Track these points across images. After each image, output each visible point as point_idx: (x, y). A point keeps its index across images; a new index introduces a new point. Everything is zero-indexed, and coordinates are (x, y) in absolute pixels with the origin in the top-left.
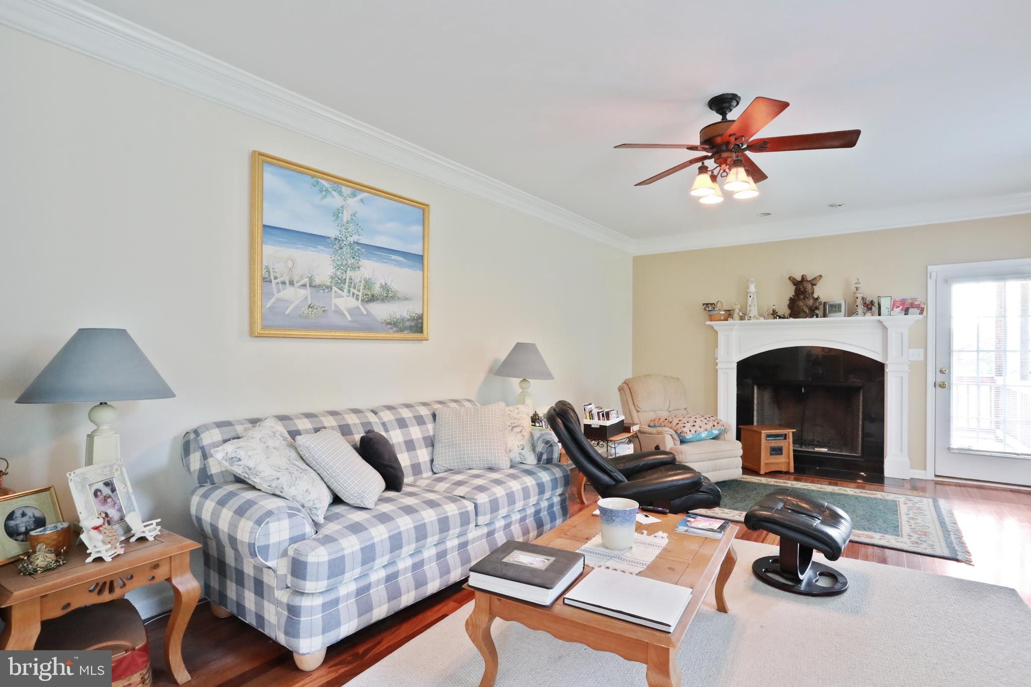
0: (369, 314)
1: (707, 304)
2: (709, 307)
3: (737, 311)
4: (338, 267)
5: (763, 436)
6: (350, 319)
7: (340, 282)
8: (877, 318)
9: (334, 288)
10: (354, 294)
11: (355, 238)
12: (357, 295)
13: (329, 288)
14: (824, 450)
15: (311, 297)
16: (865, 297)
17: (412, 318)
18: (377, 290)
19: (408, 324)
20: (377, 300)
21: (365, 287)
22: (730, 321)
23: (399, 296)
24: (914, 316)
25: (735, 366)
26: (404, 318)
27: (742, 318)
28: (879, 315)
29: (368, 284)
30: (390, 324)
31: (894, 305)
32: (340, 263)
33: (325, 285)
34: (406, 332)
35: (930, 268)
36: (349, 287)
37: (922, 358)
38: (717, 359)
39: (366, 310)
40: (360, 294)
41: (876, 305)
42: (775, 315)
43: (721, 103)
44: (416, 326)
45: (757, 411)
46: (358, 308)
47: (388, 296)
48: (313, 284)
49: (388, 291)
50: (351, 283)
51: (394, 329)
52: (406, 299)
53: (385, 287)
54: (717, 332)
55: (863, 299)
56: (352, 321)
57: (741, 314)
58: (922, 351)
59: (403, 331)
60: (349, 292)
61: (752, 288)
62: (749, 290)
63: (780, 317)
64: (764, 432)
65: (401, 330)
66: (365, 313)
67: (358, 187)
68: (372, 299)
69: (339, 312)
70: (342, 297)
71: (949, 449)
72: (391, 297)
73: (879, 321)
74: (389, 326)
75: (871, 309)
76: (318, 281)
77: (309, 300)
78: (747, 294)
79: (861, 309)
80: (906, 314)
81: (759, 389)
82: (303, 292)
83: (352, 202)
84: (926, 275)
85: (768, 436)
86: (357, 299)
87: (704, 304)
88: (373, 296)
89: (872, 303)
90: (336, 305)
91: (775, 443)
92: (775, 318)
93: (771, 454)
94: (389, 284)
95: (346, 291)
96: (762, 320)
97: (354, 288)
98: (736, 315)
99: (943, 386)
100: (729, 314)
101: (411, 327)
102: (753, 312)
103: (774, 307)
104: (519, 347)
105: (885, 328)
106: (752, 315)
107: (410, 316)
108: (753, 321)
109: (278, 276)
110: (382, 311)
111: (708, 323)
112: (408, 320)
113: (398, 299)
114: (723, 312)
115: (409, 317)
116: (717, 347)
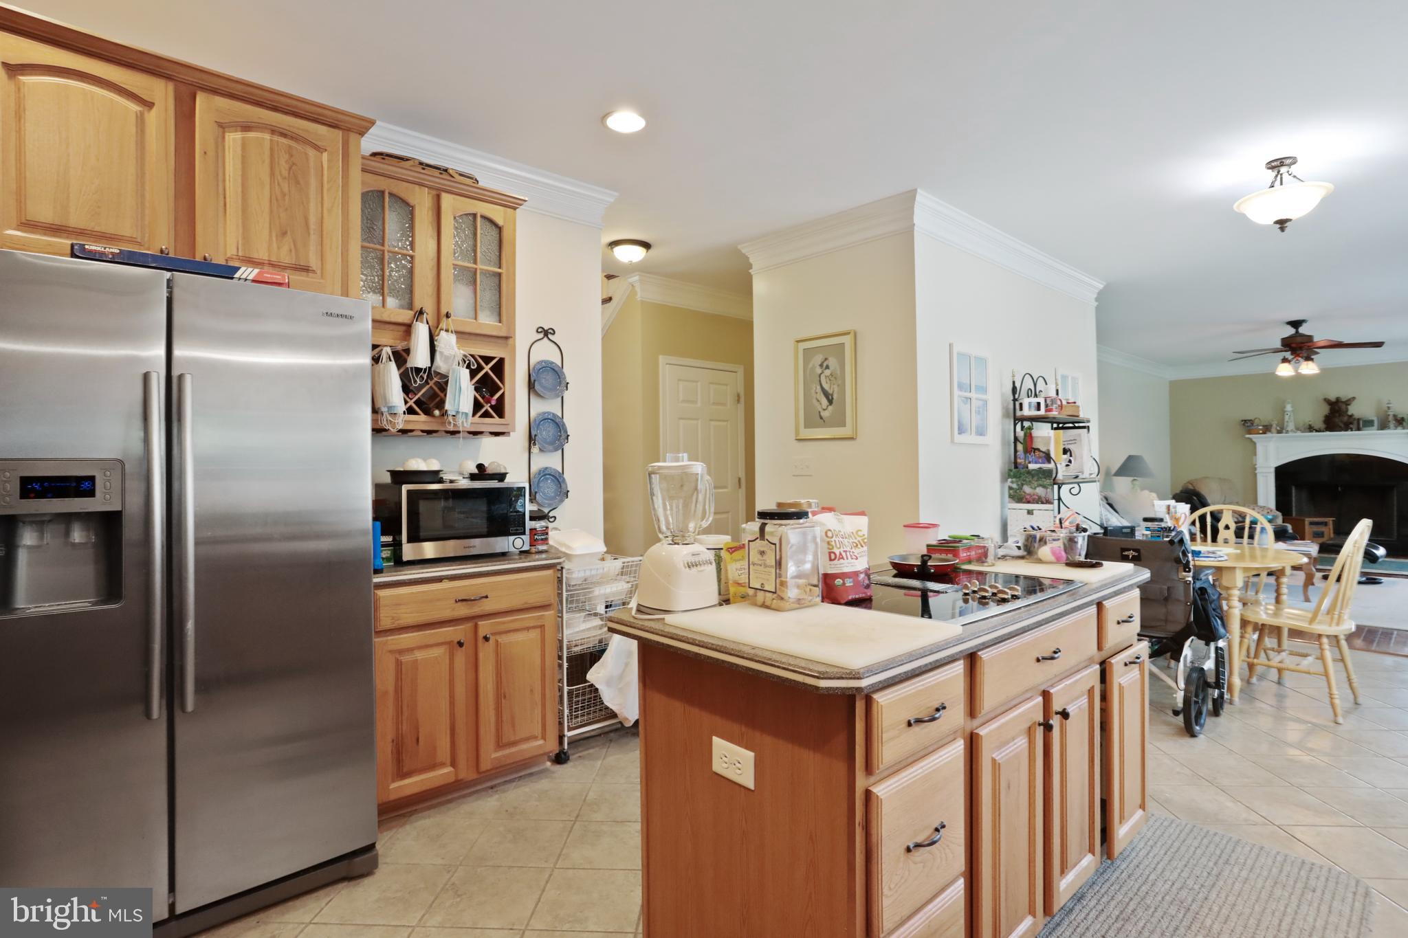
1: (1245, 421)
2: (1248, 425)
3: (1274, 426)
5: (1307, 523)
16: (1396, 414)
22: (1269, 435)
25: (1273, 470)
27: (1279, 432)
38: (1256, 465)
42: (1311, 429)
43: (1296, 324)
45: (1296, 506)
54: (1255, 444)
55: (1394, 415)
57: (1278, 428)
61: (1289, 408)
62: (1286, 409)
63: (1317, 431)
64: (1307, 520)
75: (1401, 424)
78: (1283, 412)
79: (1392, 424)
81: (1296, 489)
85: (1311, 523)
87: (1242, 421)
89: (1403, 419)
91: (1316, 529)
92: (1311, 431)
93: (1314, 537)
96: (1299, 433)
98: (1273, 430)
100: (1267, 429)
102: (1291, 426)
103: (1310, 423)
104: (1130, 458)
106: (1289, 429)
108: (1290, 434)
111: (1247, 436)
114: (1261, 427)
116: (1255, 454)
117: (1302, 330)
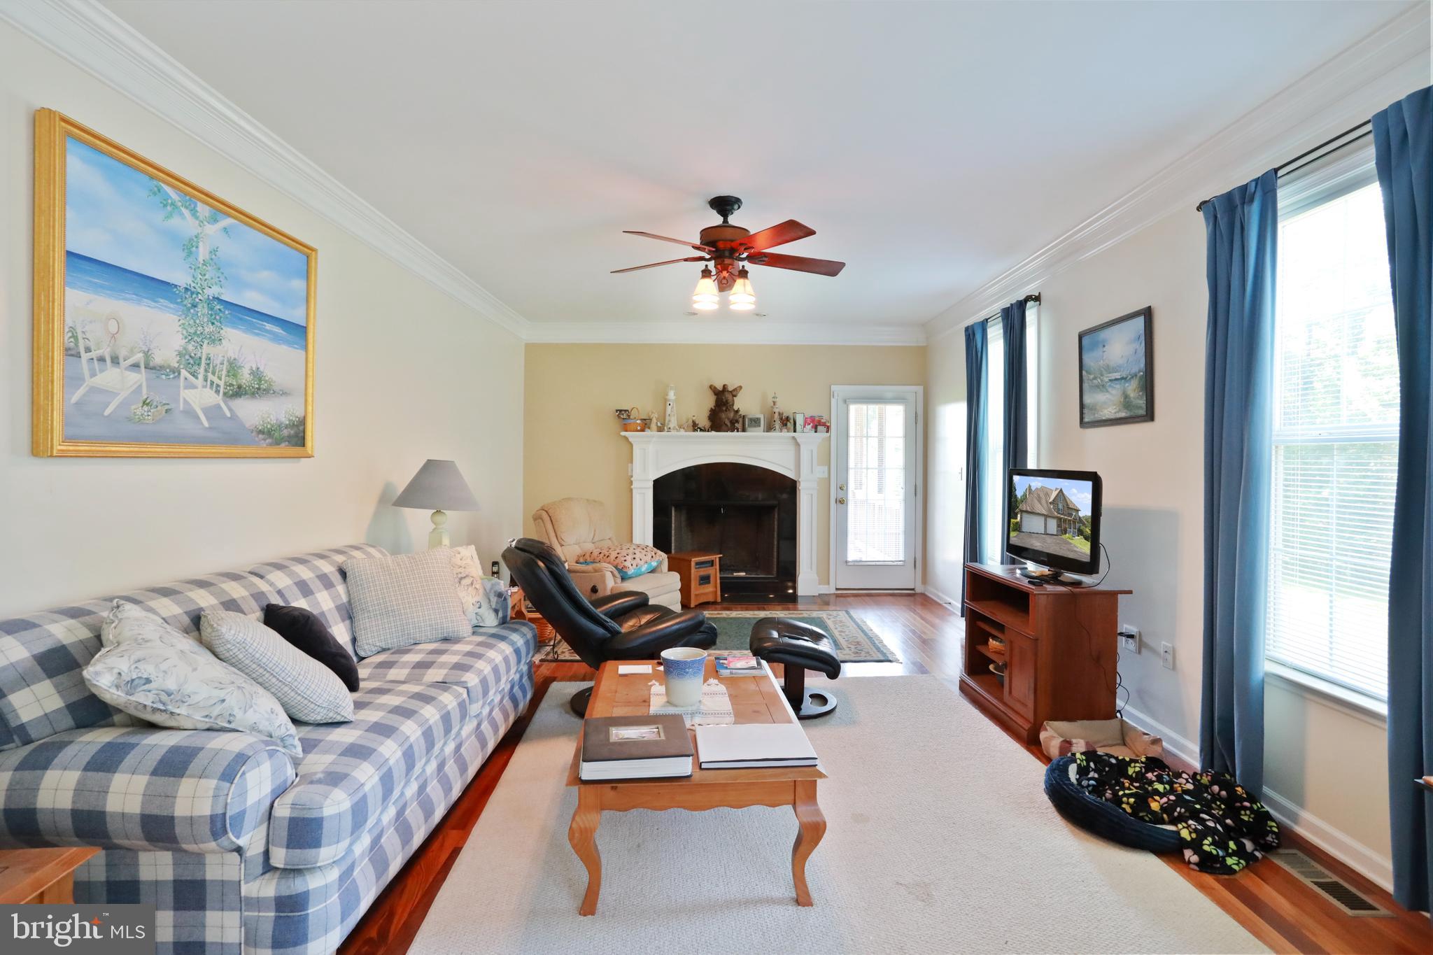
0: (234, 417)
1: (621, 411)
2: (623, 415)
3: (654, 420)
4: (190, 337)
5: (693, 564)
6: (206, 424)
7: (192, 362)
8: (793, 434)
9: (184, 373)
10: (212, 383)
11: (214, 291)
12: (218, 386)
13: (176, 372)
14: (743, 574)
15: (148, 387)
16: (781, 412)
17: (291, 424)
18: (245, 378)
19: (285, 432)
20: (246, 394)
21: (228, 372)
22: (648, 433)
23: (275, 388)
24: (822, 434)
25: (651, 484)
26: (282, 423)
27: (660, 429)
28: (795, 431)
29: (233, 367)
30: (261, 432)
31: (806, 423)
32: (192, 331)
33: (169, 367)
34: (283, 445)
35: (833, 388)
36: (206, 371)
37: (826, 475)
38: (632, 476)
39: (230, 410)
40: (222, 383)
41: (792, 421)
42: (695, 427)
43: (724, 205)
44: (296, 435)
45: (675, 535)
46: (218, 407)
47: (259, 389)
48: (151, 364)
49: (260, 380)
50: (208, 364)
51: (269, 441)
52: (284, 394)
53: (257, 374)
54: (631, 445)
55: (780, 414)
56: (210, 428)
57: (659, 424)
58: (826, 468)
59: (279, 444)
60: (206, 380)
61: (671, 395)
62: (668, 397)
63: (701, 430)
64: (694, 560)
65: (277, 443)
66: (229, 415)
67: (222, 208)
68: (238, 392)
69: (190, 413)
70: (195, 387)
71: (846, 562)
72: (264, 390)
73: (794, 438)
74: (261, 436)
75: (786, 425)
76: (158, 359)
77: (144, 390)
78: (665, 401)
79: (778, 424)
80: (816, 432)
81: (675, 511)
82: (136, 378)
83: (211, 229)
84: (830, 395)
85: (697, 564)
86: (217, 392)
87: (617, 411)
88: (240, 387)
89: (788, 419)
90: (185, 401)
91: (704, 572)
92: (695, 430)
93: (700, 584)
94: (261, 369)
95: (201, 377)
96: (682, 432)
97: (214, 373)
98: (653, 426)
99: (842, 502)
100: (645, 425)
101: (289, 436)
102: (673, 423)
103: (694, 418)
104: (430, 466)
105: (798, 445)
106: (671, 426)
107: (289, 420)
108: (673, 433)
109: (92, 345)
110: (253, 412)
111: (623, 433)
112: (286, 427)
113: (274, 392)
114: (639, 422)
115: (287, 422)
116: (632, 462)
117: (734, 220)
